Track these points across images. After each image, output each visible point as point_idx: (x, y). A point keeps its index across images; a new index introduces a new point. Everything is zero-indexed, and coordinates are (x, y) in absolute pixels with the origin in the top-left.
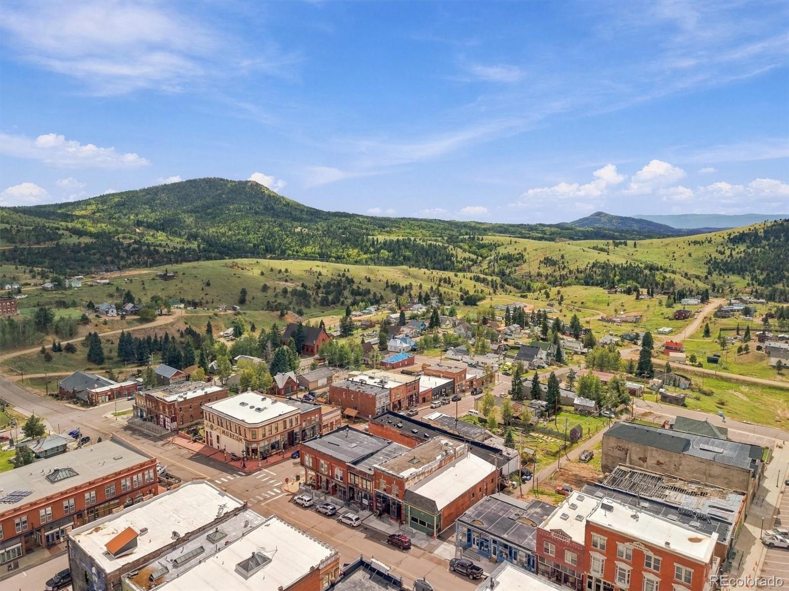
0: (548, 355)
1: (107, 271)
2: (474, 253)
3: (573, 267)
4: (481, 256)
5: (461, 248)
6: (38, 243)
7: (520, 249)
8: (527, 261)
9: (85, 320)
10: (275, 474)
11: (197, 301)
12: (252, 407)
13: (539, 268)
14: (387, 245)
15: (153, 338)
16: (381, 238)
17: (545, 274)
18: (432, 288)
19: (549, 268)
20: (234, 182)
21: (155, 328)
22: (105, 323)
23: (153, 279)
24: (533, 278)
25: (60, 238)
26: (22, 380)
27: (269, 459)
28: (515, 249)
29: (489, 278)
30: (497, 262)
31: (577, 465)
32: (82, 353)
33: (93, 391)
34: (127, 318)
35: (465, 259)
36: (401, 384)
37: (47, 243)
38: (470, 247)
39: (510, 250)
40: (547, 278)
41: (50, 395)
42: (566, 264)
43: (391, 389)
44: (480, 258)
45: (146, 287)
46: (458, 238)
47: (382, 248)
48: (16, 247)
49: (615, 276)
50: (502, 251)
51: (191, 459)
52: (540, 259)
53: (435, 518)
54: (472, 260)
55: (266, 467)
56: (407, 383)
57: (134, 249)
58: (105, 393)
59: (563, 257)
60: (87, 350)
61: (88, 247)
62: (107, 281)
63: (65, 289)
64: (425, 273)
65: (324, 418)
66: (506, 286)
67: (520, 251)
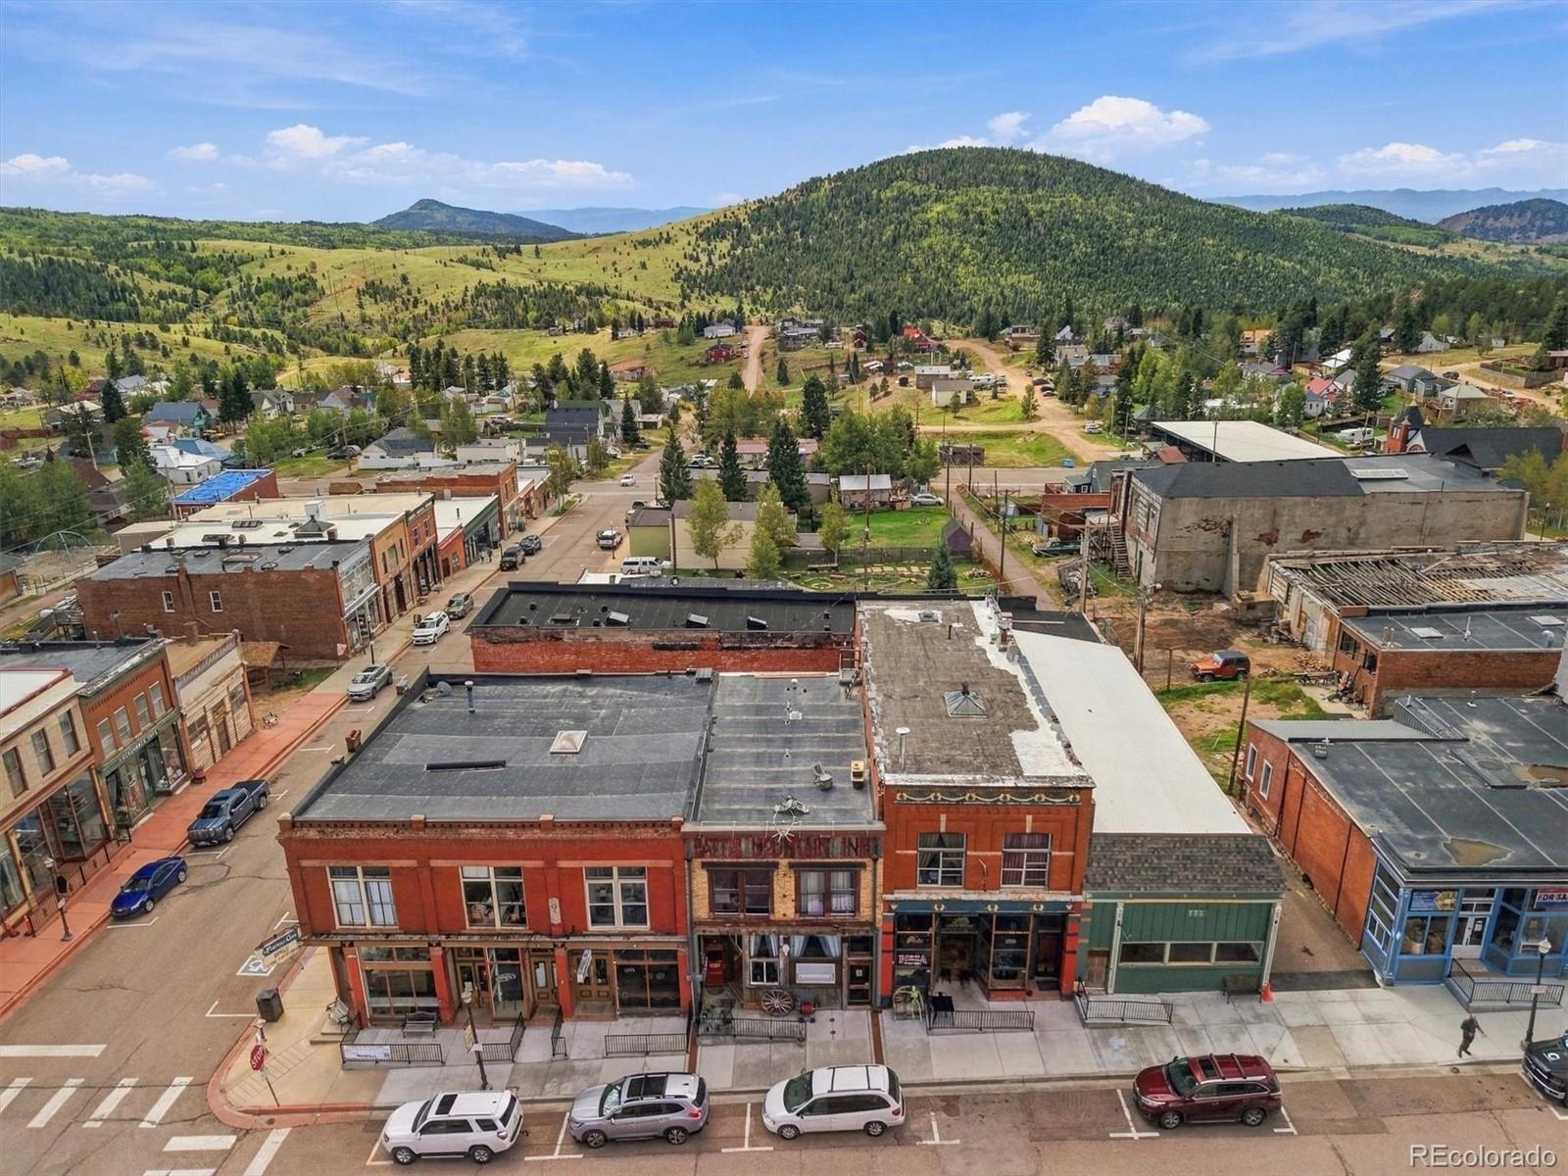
2: (180, 280)
3: (436, 299)
4: (205, 288)
5: (141, 270)
7: (301, 267)
8: (327, 292)
10: (94, 1051)
13: (361, 306)
17: (377, 317)
19: (383, 305)
24: (352, 329)
28: (289, 268)
29: (256, 333)
30: (253, 300)
35: (162, 295)
38: (167, 267)
39: (277, 269)
40: (385, 328)
42: (415, 294)
43: (371, 540)
44: (202, 293)
46: (123, 245)
49: (526, 310)
50: (257, 274)
52: (355, 285)
54: (184, 299)
56: (408, 514)
59: (404, 279)
64: (69, 328)
65: (185, 696)
66: (302, 347)
67: (302, 271)
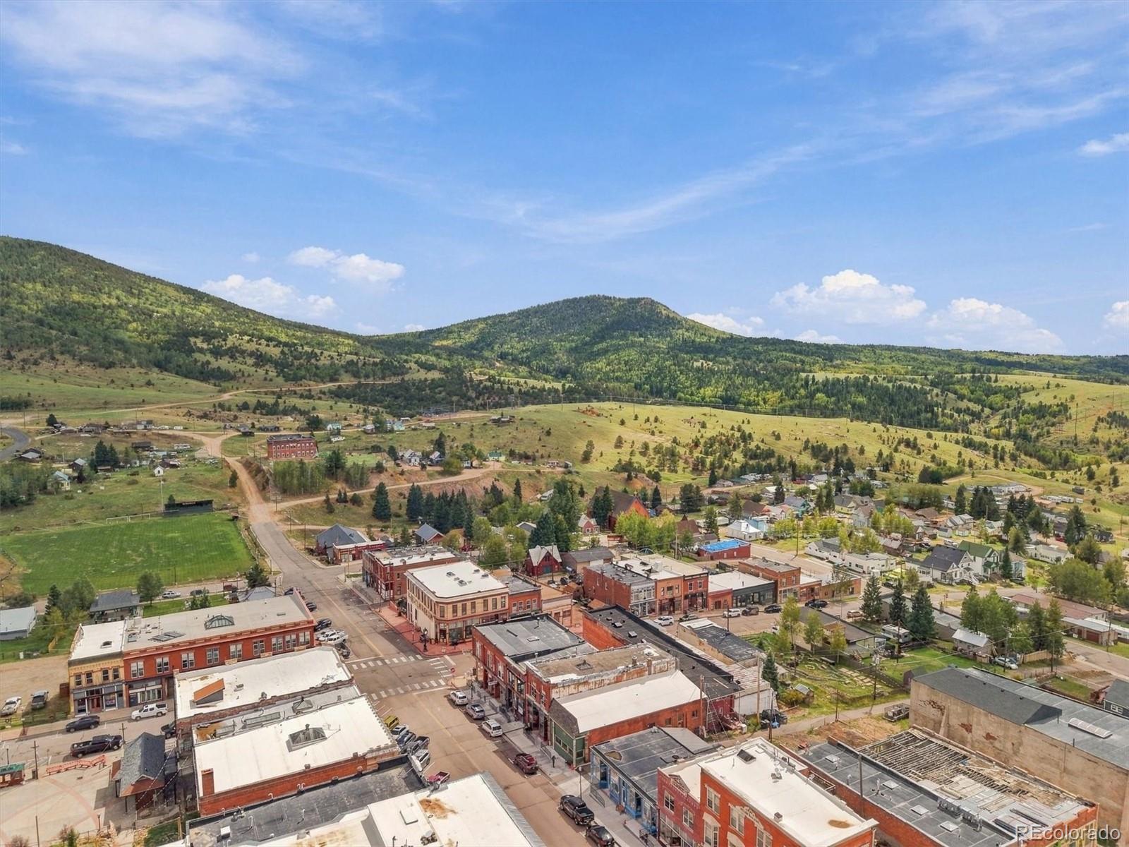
0: (987, 565)
1: (437, 413)
2: (978, 401)
4: (991, 408)
5: (955, 393)
6: (383, 378)
7: (1063, 396)
8: (1074, 417)
9: (380, 469)
10: (453, 664)
11: (530, 454)
12: (456, 579)
13: (1095, 430)
14: (830, 388)
15: (450, 494)
16: (820, 376)
17: (1106, 440)
18: (881, 454)
19: (1115, 431)
20: (623, 300)
21: (457, 482)
22: (402, 473)
23: (485, 424)
24: (1080, 446)
25: (407, 373)
26: (290, 531)
27: (459, 646)
28: (1055, 397)
29: (992, 442)
30: (1017, 418)
31: (875, 723)
32: (367, 508)
33: (338, 547)
34: (429, 468)
35: (959, 411)
36: (675, 576)
37: (392, 378)
38: (972, 392)
39: (1047, 399)
40: (1108, 447)
41: (307, 549)
43: (656, 581)
44: (987, 411)
45: (475, 434)
46: (952, 377)
47: (818, 390)
48: (359, 382)
50: (1031, 400)
51: (382, 633)
52: (1099, 414)
53: (574, 742)
54: (973, 414)
55: (450, 654)
56: (684, 576)
57: (485, 387)
58: (349, 551)
60: (373, 503)
61: (434, 384)
62: (433, 424)
63: (386, 432)
64: (875, 431)
65: (545, 606)
66: (1023, 456)
67: (1063, 401)
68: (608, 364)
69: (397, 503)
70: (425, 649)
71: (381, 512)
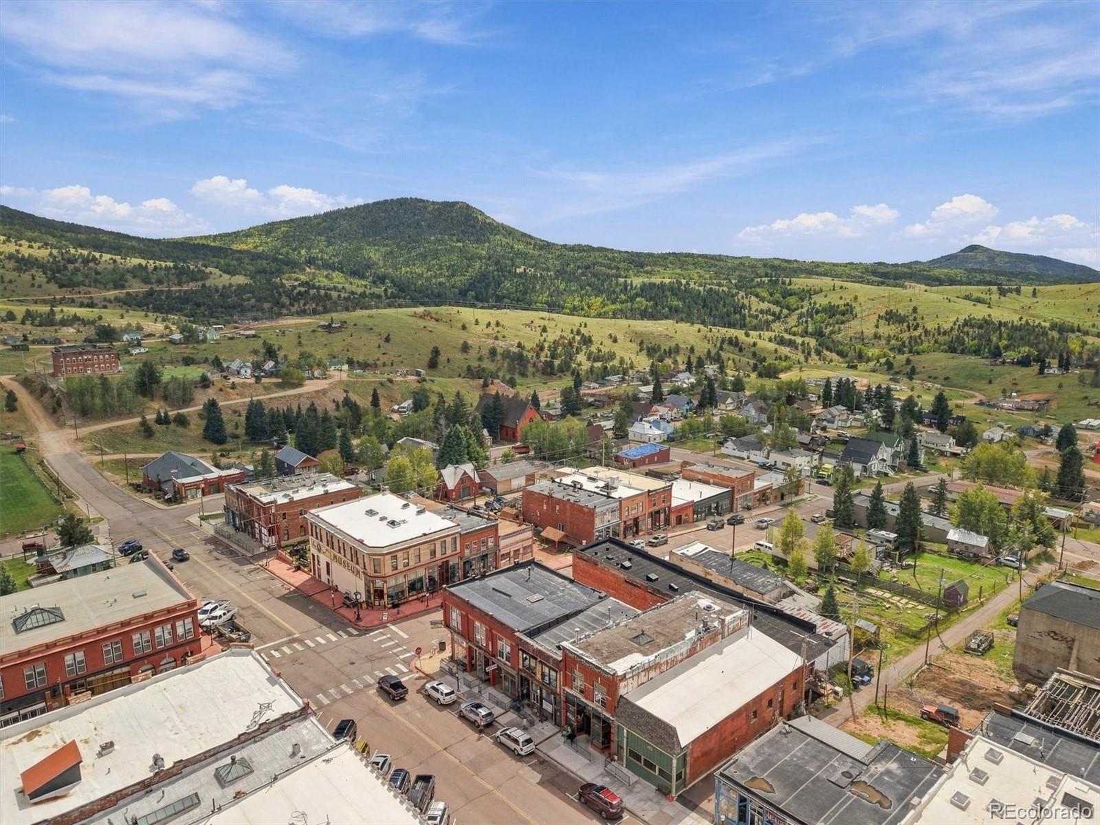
0: (895, 455)
1: (255, 319)
2: (777, 303)
3: (931, 326)
4: (788, 308)
5: (757, 296)
6: (179, 284)
7: (848, 298)
8: (859, 315)
9: (205, 383)
10: (406, 636)
11: (371, 362)
12: (382, 519)
13: (877, 327)
14: (645, 290)
15: (295, 409)
16: (638, 281)
17: (887, 335)
18: (709, 352)
19: (893, 327)
20: (438, 203)
21: (301, 395)
22: (233, 386)
23: (314, 331)
24: (866, 341)
25: (208, 278)
26: (102, 463)
28: (841, 298)
29: (799, 340)
30: (812, 317)
31: (960, 660)
32: (197, 427)
33: (179, 481)
34: (264, 380)
35: (762, 312)
36: (639, 492)
37: (191, 284)
38: (771, 295)
39: (834, 299)
40: (888, 342)
41: (131, 485)
42: (919, 321)
43: (620, 500)
44: (785, 311)
45: (303, 342)
46: (752, 280)
47: (637, 295)
48: (152, 289)
49: (1000, 338)
50: (820, 301)
51: (284, 598)
52: (879, 312)
53: (675, 762)
54: (774, 314)
55: (394, 622)
56: (649, 491)
57: (300, 293)
58: (196, 486)
59: (915, 310)
60: (203, 423)
61: (241, 289)
62: (253, 332)
63: (198, 342)
64: (699, 331)
65: (503, 543)
66: (825, 352)
67: (848, 301)
68: (429, 270)
69: (233, 423)
70: (359, 618)
71: (215, 433)
